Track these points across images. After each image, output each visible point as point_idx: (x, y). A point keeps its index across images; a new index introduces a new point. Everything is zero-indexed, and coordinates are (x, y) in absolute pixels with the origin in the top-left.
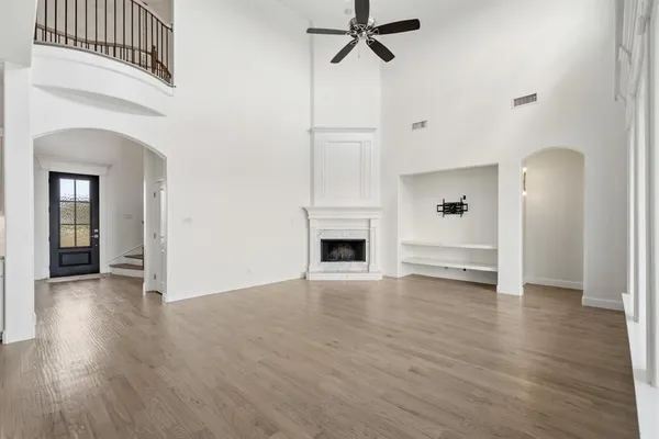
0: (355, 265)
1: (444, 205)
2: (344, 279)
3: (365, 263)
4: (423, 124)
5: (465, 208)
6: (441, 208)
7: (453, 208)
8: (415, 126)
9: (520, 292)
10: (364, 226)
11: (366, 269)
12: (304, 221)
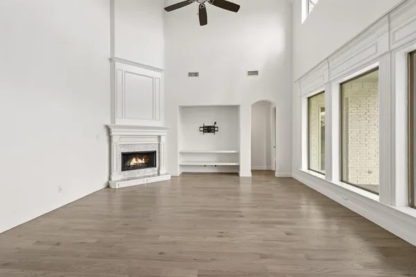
0: (149, 171)
1: (204, 127)
2: (146, 182)
3: (156, 169)
4: (196, 74)
5: (216, 129)
6: (202, 129)
7: (209, 129)
8: (190, 74)
9: (250, 175)
10: (155, 141)
11: (157, 173)
12: (106, 138)
